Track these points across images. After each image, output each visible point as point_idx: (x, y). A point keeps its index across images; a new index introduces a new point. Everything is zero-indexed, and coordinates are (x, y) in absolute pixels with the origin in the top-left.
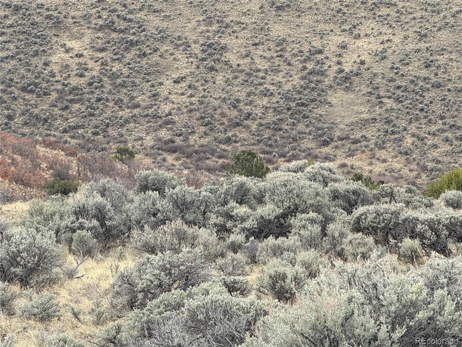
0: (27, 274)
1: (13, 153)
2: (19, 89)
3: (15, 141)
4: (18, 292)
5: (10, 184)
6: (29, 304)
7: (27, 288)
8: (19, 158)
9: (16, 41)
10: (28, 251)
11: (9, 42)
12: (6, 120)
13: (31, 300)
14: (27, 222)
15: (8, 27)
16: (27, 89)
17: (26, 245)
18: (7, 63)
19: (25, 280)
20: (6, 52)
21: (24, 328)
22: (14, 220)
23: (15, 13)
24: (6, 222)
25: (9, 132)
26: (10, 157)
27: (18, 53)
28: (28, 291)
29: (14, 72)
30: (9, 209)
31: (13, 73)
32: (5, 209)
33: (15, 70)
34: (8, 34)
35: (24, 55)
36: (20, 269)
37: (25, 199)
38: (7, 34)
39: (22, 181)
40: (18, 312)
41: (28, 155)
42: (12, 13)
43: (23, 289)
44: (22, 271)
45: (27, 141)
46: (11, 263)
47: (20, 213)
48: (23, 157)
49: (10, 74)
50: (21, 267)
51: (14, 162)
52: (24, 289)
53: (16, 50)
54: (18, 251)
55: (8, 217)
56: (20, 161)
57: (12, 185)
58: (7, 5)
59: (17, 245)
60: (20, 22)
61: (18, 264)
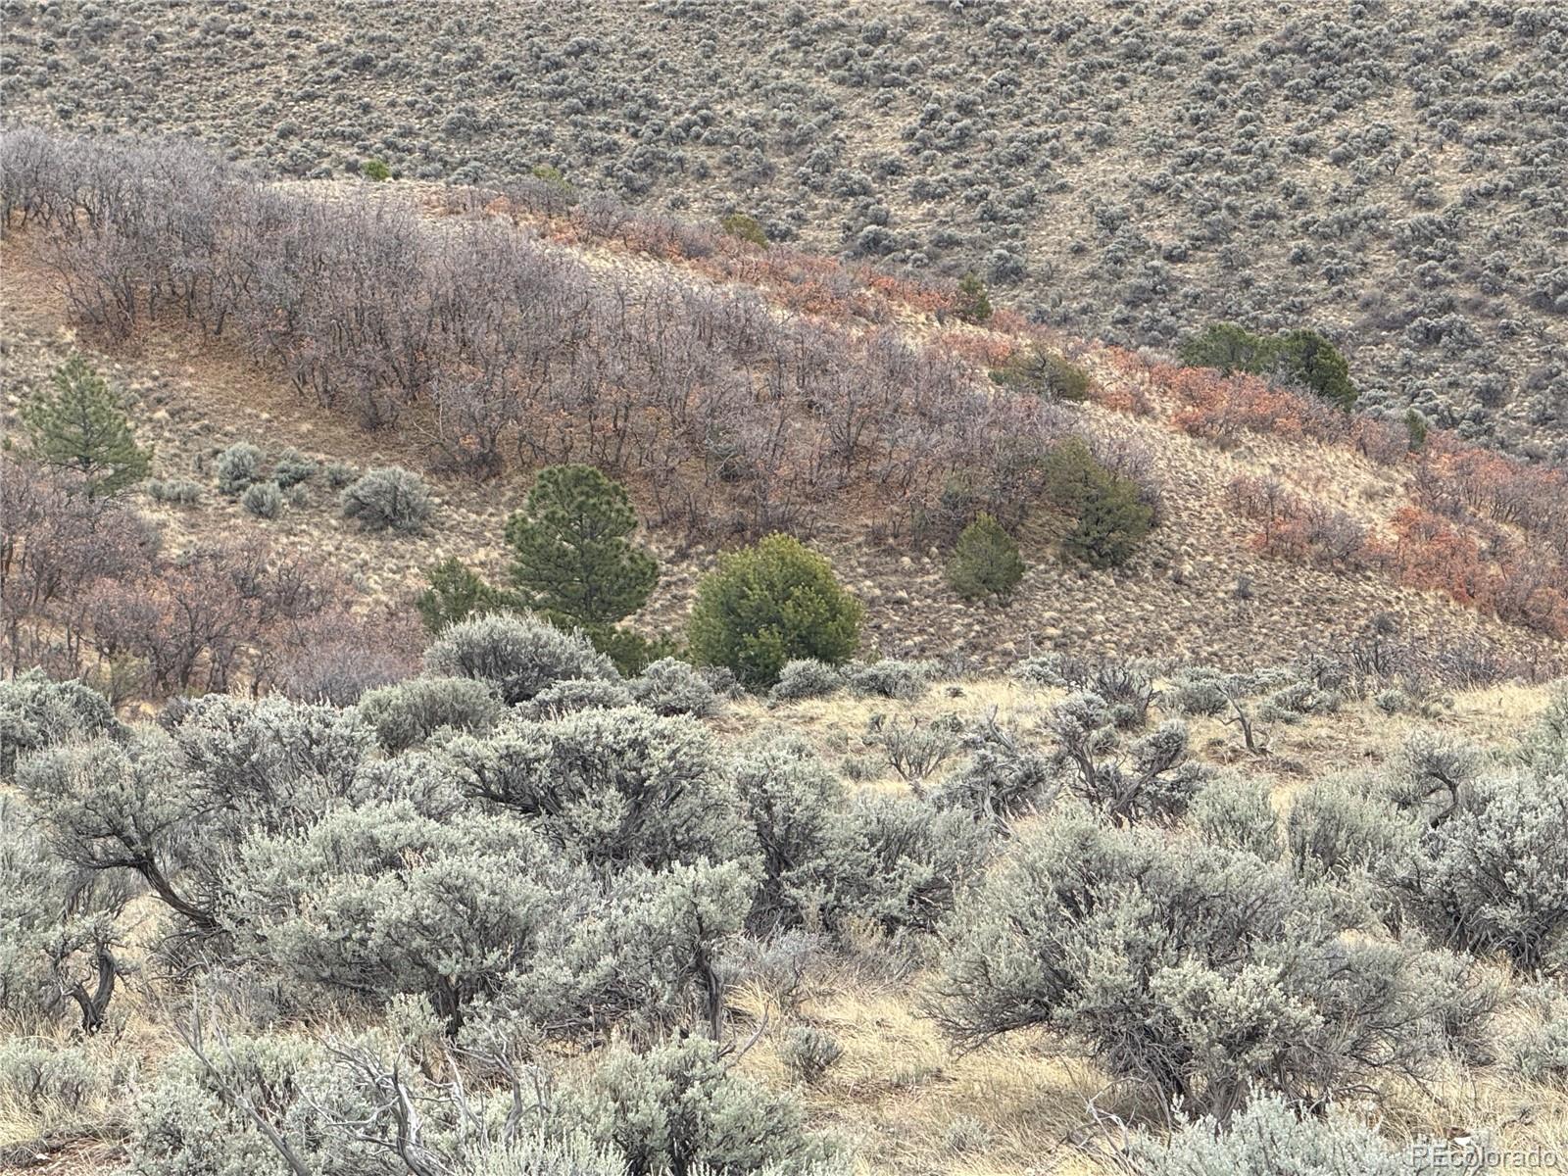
0: (1537, 928)
1: (1497, 516)
2: (1524, 302)
3: (1506, 478)
4: (1504, 989)
5: (1483, 623)
6: (1542, 1033)
7: (1535, 978)
8: (1515, 535)
9: (1521, 136)
10: (1542, 852)
11: (1499, 139)
12: (1476, 406)
13: (1548, 1017)
14: (1540, 754)
15: (1496, 90)
16: (1552, 303)
17: (1535, 833)
18: (1489, 211)
19: (1530, 950)
20: (1488, 175)
21: (1524, 1113)
22: (1493, 745)
23: (1525, 44)
24: (1468, 749)
25: (1487, 447)
26: (1485, 532)
27: (1526, 180)
28: (1540, 989)
29: (1512, 242)
30: (1479, 706)
31: (1506, 247)
32: (1465, 704)
33: (1514, 238)
34: (1498, 116)
35: (1549, 186)
36: (1514, 912)
37: (1533, 677)
38: (1493, 112)
39: (1524, 612)
40: (1504, 1056)
41: (1546, 527)
42: (1515, 41)
43: (1521, 979)
44: (1521, 920)
45: (1544, 478)
46: (1483, 890)
47: (1516, 723)
48: (1531, 532)
49: (1499, 247)
50: (1519, 907)
51: (1498, 549)
52: (1526, 980)
53: (1523, 168)
54: (1509, 849)
55: (1473, 733)
56: (1521, 547)
57: (1489, 627)
58: (1497, 14)
59: (1506, 831)
60: (1540, 73)
61: (1508, 893)
